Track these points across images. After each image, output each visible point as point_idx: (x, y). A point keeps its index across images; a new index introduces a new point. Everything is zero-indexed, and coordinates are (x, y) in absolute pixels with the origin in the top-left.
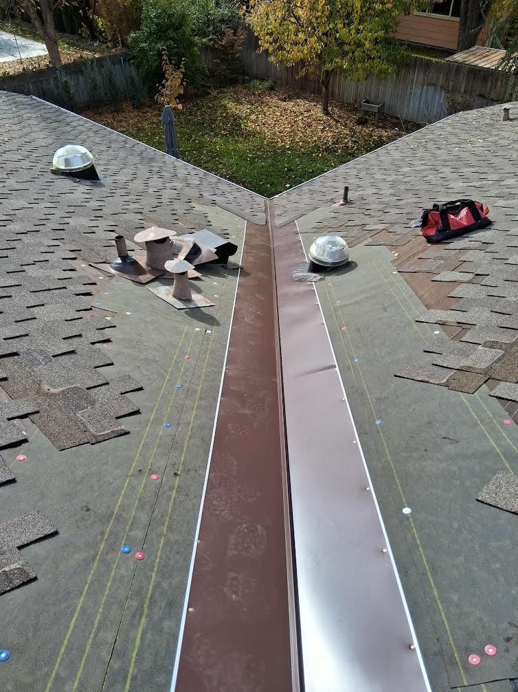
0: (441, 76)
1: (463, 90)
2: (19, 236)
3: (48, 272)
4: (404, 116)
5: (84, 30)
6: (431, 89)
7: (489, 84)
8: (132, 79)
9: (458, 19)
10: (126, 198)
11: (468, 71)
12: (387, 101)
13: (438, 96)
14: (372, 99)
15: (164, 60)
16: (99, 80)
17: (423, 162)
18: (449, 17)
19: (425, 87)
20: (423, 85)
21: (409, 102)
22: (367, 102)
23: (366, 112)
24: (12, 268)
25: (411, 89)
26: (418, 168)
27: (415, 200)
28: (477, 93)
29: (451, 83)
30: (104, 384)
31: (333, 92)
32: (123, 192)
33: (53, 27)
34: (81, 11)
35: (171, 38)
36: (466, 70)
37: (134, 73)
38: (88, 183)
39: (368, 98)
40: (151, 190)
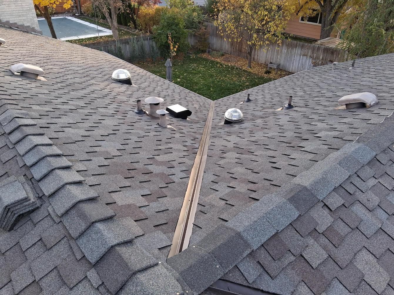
0: (310, 51)
1: (321, 58)
2: (96, 99)
3: (107, 111)
4: (291, 70)
5: (132, 25)
6: (305, 58)
7: (335, 56)
8: (153, 47)
9: (320, 25)
10: (144, 93)
11: (324, 49)
12: (282, 63)
13: (308, 61)
14: (274, 61)
15: (169, 39)
16: (136, 47)
17: (289, 86)
18: (317, 24)
19: (301, 56)
20: (300, 56)
21: (293, 63)
22: (271, 63)
23: (271, 68)
24: (93, 108)
25: (294, 57)
26: (286, 88)
27: (279, 99)
28: (329, 60)
29: (315, 55)
30: (127, 144)
31: (254, 58)
32: (143, 90)
33: (116, 22)
34: (130, 15)
35: (174, 29)
36: (323, 49)
37: (154, 45)
38: (128, 85)
39: (271, 61)
40: (156, 92)
